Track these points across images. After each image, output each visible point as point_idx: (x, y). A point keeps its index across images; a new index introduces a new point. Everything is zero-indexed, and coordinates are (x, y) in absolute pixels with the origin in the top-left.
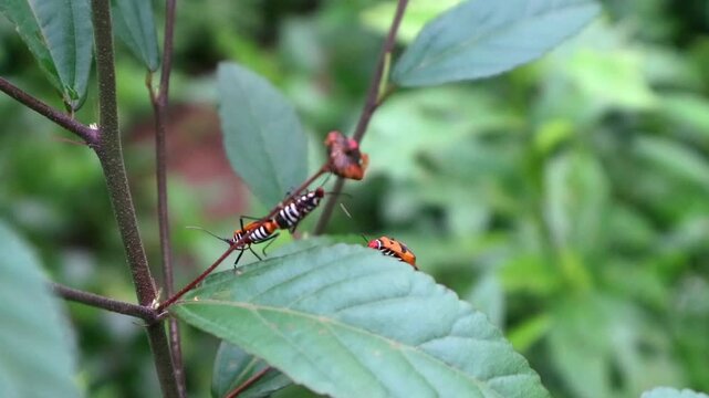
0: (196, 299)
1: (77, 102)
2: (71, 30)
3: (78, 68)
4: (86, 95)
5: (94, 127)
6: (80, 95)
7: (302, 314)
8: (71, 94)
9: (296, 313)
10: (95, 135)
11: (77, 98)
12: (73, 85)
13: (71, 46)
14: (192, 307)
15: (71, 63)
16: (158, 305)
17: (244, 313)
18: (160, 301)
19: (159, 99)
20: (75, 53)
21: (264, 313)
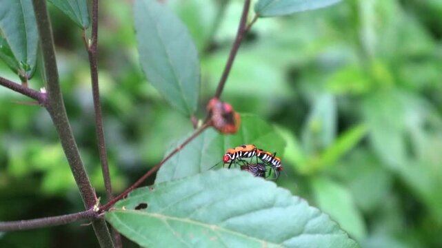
0: (123, 208)
1: (30, 72)
2: (21, 19)
3: (29, 47)
4: (36, 67)
5: (43, 91)
6: (32, 67)
7: (198, 223)
8: (25, 67)
9: (194, 222)
10: (44, 97)
11: (29, 69)
12: (26, 60)
13: (22, 31)
14: (121, 215)
15: (24, 44)
16: (98, 209)
17: (158, 222)
18: (99, 206)
19: (92, 47)
20: (25, 36)
21: (172, 223)
